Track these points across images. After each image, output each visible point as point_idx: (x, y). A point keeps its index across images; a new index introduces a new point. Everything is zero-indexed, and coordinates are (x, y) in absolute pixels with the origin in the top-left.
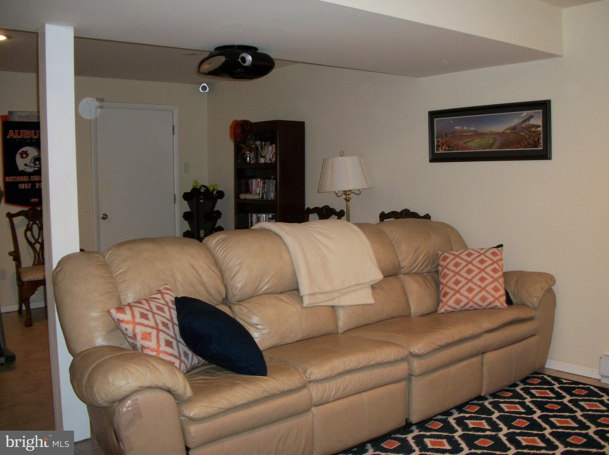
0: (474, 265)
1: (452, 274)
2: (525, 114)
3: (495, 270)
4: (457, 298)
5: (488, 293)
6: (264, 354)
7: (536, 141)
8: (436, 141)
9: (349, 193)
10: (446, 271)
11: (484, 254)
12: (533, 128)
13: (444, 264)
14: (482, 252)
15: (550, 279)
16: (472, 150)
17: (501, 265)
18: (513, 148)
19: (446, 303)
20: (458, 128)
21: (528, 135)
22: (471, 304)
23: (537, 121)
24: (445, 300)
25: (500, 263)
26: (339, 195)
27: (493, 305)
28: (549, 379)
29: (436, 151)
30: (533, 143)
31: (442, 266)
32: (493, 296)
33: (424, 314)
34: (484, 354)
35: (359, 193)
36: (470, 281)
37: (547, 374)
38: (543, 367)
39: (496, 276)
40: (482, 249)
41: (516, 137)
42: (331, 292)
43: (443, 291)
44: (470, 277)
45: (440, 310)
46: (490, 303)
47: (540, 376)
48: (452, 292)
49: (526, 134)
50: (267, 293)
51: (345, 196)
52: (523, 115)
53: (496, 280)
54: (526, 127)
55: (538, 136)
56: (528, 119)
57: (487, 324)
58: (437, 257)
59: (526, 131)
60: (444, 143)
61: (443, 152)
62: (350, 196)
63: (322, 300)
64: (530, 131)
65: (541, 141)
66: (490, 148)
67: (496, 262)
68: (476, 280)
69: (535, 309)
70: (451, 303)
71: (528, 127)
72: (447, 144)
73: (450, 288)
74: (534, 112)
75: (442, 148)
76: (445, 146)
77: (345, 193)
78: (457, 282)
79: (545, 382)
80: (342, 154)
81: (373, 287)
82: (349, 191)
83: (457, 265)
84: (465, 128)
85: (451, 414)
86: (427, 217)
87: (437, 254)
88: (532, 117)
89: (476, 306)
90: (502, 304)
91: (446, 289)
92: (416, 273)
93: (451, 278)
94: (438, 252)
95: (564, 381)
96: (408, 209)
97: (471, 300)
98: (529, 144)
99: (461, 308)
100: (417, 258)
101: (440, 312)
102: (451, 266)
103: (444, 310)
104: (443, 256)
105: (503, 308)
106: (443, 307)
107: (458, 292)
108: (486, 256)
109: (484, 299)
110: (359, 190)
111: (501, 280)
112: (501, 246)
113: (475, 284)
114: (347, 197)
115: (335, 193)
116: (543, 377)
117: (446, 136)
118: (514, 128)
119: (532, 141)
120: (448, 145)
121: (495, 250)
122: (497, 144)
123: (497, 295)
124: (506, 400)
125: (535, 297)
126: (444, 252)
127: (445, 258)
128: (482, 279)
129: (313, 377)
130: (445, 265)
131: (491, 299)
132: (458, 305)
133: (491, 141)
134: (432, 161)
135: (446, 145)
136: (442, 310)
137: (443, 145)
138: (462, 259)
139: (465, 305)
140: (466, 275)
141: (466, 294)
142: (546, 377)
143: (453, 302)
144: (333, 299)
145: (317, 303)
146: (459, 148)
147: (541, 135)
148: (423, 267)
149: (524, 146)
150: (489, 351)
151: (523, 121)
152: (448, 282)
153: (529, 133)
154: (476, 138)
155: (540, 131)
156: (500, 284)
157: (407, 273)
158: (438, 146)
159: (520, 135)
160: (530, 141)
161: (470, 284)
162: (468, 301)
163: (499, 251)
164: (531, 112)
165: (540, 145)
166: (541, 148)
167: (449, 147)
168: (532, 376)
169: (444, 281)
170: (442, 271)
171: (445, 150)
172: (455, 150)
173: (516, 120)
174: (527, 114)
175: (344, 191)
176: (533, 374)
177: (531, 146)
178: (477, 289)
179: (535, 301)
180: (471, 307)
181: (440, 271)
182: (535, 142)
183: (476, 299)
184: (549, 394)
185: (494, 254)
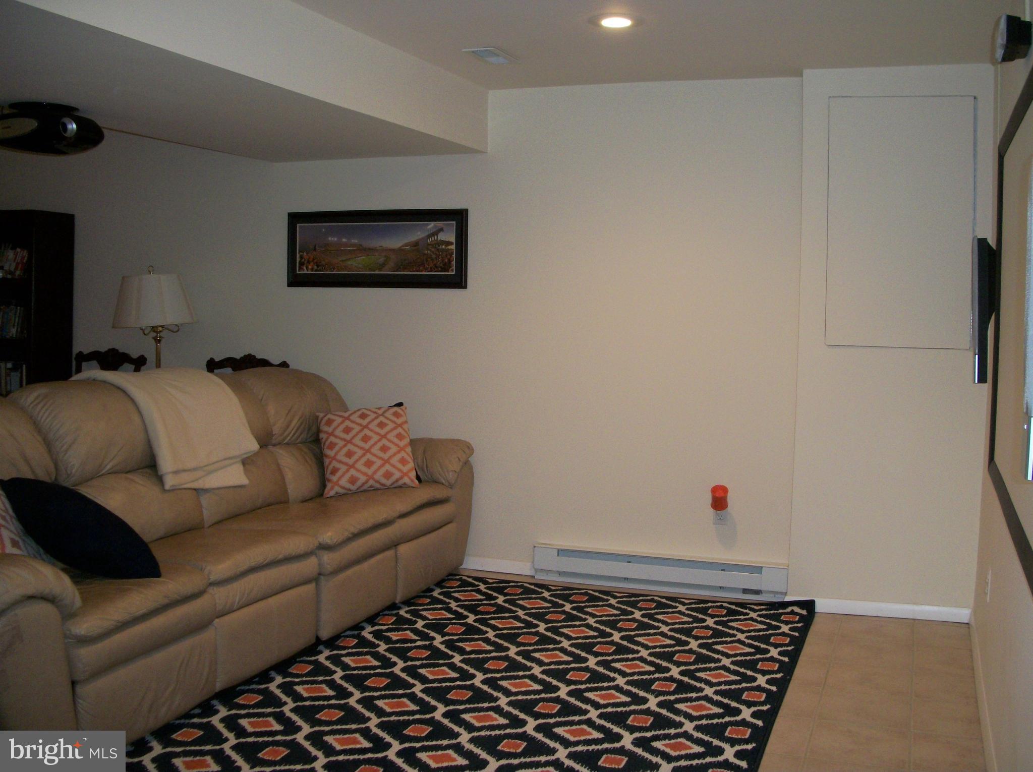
0: (371, 430)
1: (341, 443)
2: (431, 225)
3: (400, 437)
4: (352, 475)
5: (394, 466)
6: (151, 546)
7: (446, 262)
8: (298, 256)
9: (161, 330)
10: (332, 439)
11: (382, 415)
12: (442, 245)
13: (330, 429)
14: (380, 412)
15: (468, 448)
16: (353, 271)
17: (407, 430)
18: (414, 272)
19: (337, 483)
20: (332, 239)
21: (436, 254)
22: (371, 482)
23: (449, 236)
24: (334, 478)
25: (405, 426)
26: (146, 332)
27: (400, 483)
28: (470, 580)
29: (299, 271)
30: (441, 265)
31: (326, 432)
32: (399, 470)
33: (307, 499)
34: (398, 547)
35: (175, 329)
36: (368, 451)
37: (465, 574)
38: (457, 568)
39: (402, 444)
40: (379, 409)
41: (418, 256)
42: (195, 469)
43: (331, 467)
44: (367, 446)
45: (329, 493)
46: (397, 481)
47: (458, 577)
48: (343, 468)
49: (433, 252)
50: (114, 472)
51: (154, 334)
52: (429, 227)
53: (401, 449)
54: (434, 243)
55: (449, 257)
56: (436, 233)
57: (401, 506)
58: (316, 420)
59: (433, 250)
60: (311, 260)
61: (310, 272)
62: (162, 334)
63: (187, 480)
64: (438, 249)
65: (454, 263)
66: (380, 270)
67: (400, 425)
68: (375, 450)
69: (451, 486)
70: (344, 482)
71: (436, 244)
72: (315, 261)
73: (340, 462)
74: (444, 224)
75: (307, 268)
76: (312, 264)
77: (154, 329)
78: (350, 454)
79: (465, 584)
80: (151, 270)
81: (245, 462)
82: (162, 326)
83: (347, 430)
84: (344, 240)
85: (363, 629)
86: (284, 365)
87: (317, 417)
88: (441, 230)
89: (378, 486)
90: (412, 481)
91: (335, 464)
92: (288, 444)
93: (341, 448)
94: (317, 414)
95: (490, 581)
96: (253, 354)
97: (371, 477)
98: (437, 267)
99: (357, 489)
100: (291, 421)
101: (328, 496)
102: (339, 432)
103: (335, 493)
104: (326, 418)
105: (414, 485)
106: (332, 488)
107: (352, 466)
108: (386, 418)
109: (388, 475)
110: (176, 325)
111: (409, 449)
112: (400, 405)
113: (375, 455)
114: (157, 337)
115: (141, 329)
116: (461, 578)
117: (315, 250)
118: (416, 244)
119: (440, 263)
120: (317, 262)
121: (396, 409)
122: (391, 264)
123: (405, 469)
124: (425, 607)
125: (452, 471)
126: (328, 414)
127: (329, 423)
128: (384, 449)
129: (213, 578)
130: (330, 432)
131: (397, 475)
132: (353, 485)
133: (382, 260)
134: (290, 284)
135: (314, 264)
136: (332, 493)
137: (309, 262)
138: (353, 422)
139: (363, 484)
140: (362, 444)
141: (364, 469)
142: (464, 578)
143: (346, 481)
144: (197, 480)
145: (182, 485)
146: (334, 269)
147: (454, 256)
148: (297, 434)
149: (429, 269)
150: (402, 543)
151: (429, 235)
152: (336, 454)
153: (437, 252)
154: (360, 255)
155: (451, 249)
156: (407, 454)
157: (279, 444)
158: (301, 264)
159: (425, 254)
160: (439, 263)
161: (369, 456)
162: (367, 479)
163: (403, 411)
164: (440, 224)
165: (451, 269)
166: (454, 273)
167: (318, 266)
168: (446, 578)
169: (331, 453)
170: (327, 440)
171: (312, 270)
172: (327, 271)
173: (419, 233)
174: (435, 226)
175: (153, 327)
176: (447, 576)
177: (440, 269)
178: (379, 462)
179: (451, 477)
180: (371, 486)
181: (323, 440)
182: (445, 264)
183: (378, 476)
184: (477, 597)
185: (396, 415)
